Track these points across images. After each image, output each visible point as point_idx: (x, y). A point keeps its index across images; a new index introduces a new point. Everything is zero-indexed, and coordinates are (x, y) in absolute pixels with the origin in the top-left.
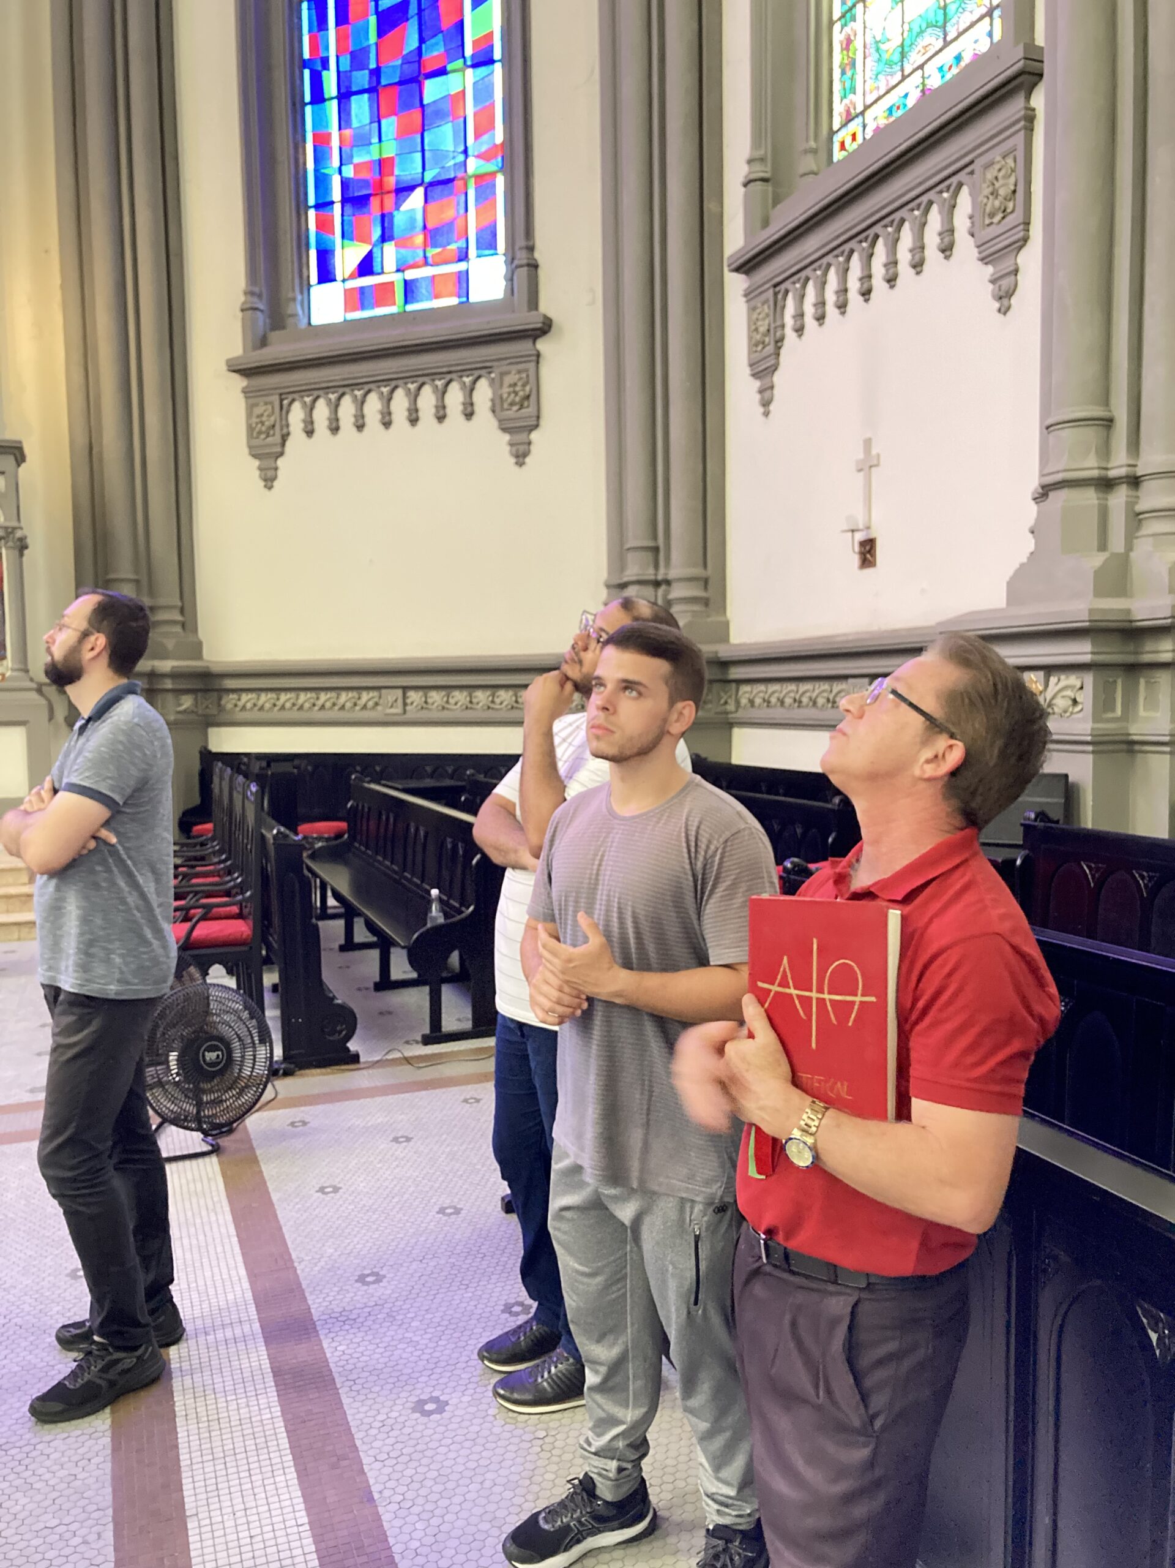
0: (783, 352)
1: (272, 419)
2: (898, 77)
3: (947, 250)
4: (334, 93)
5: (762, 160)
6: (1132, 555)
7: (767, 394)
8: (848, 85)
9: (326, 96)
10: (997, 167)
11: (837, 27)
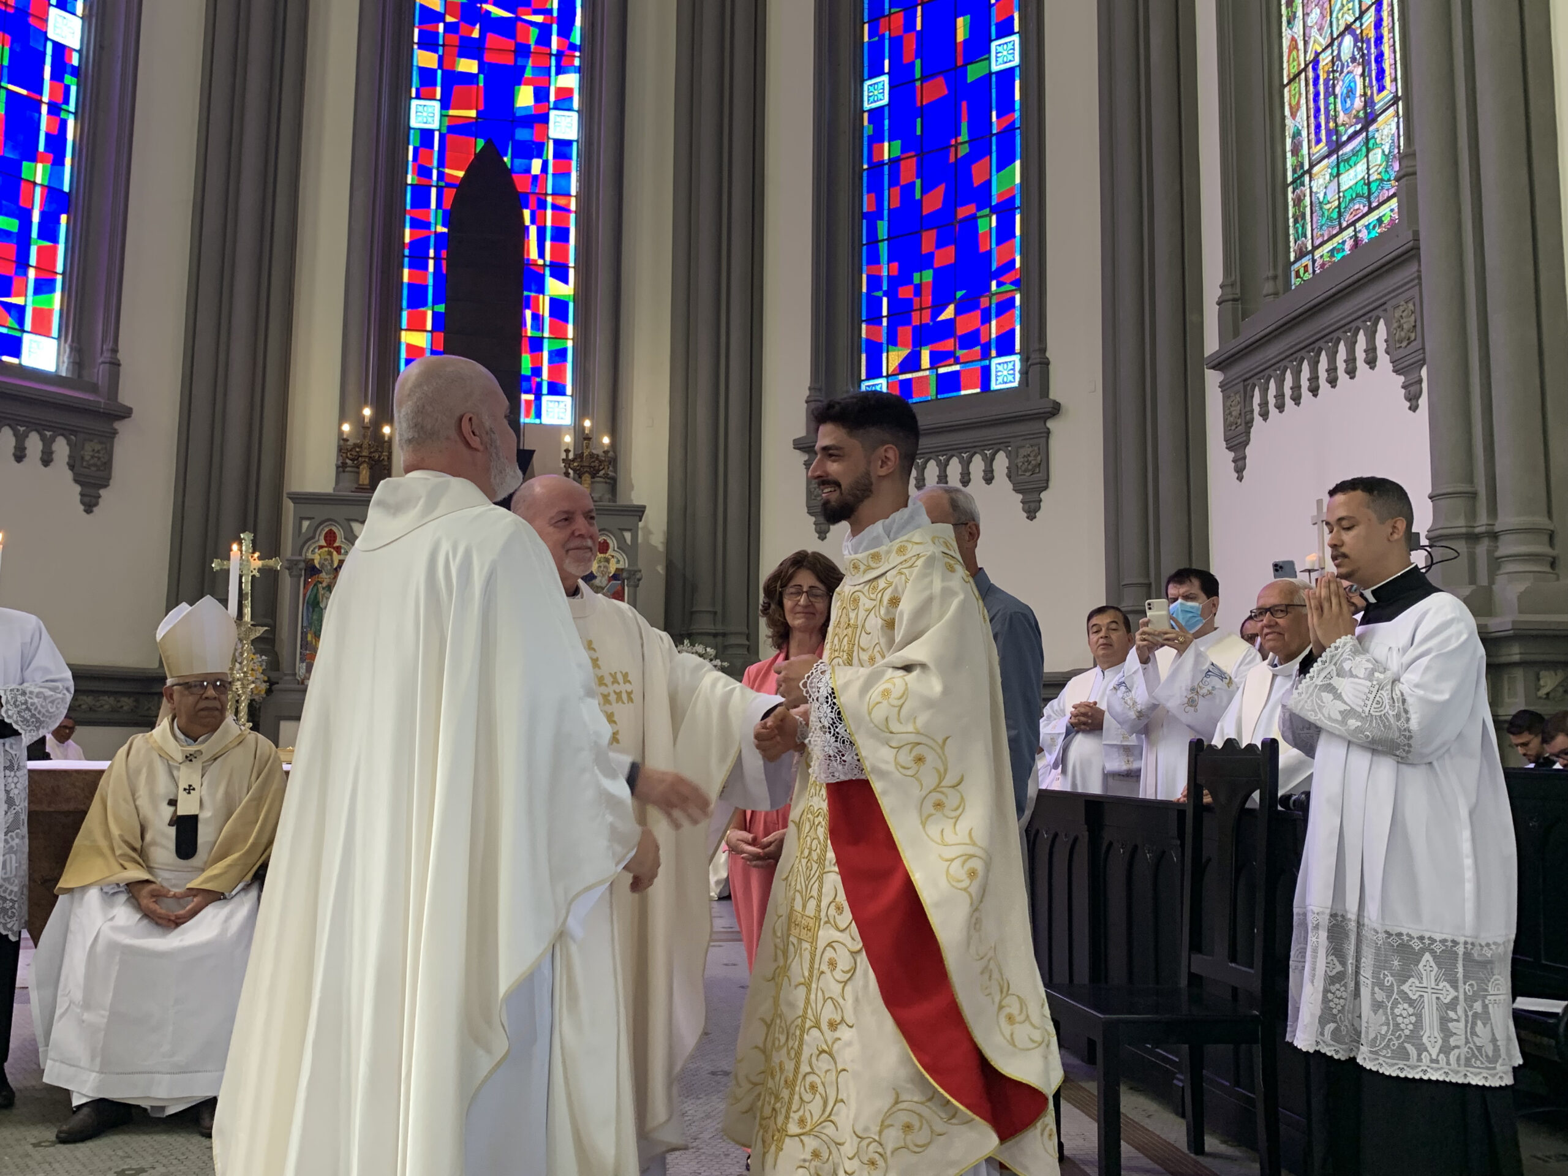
0: (1252, 430)
2: (1337, 229)
3: (1371, 362)
4: (886, 236)
6: (1494, 587)
7: (1240, 463)
8: (1300, 230)
9: (880, 238)
10: (1402, 309)
11: (1290, 189)
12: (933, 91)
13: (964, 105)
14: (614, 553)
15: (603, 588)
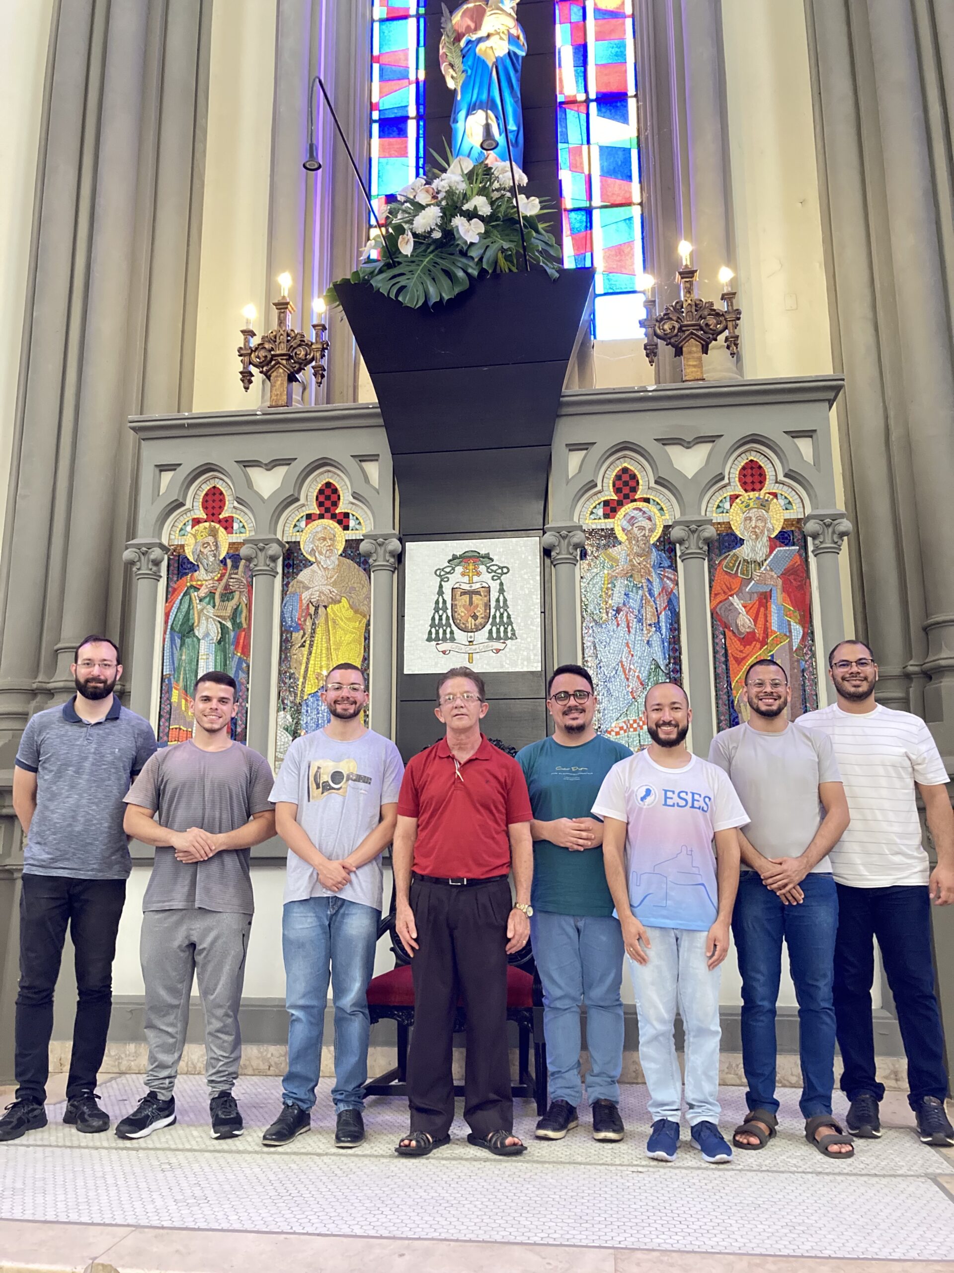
14: (776, 489)
15: (760, 565)
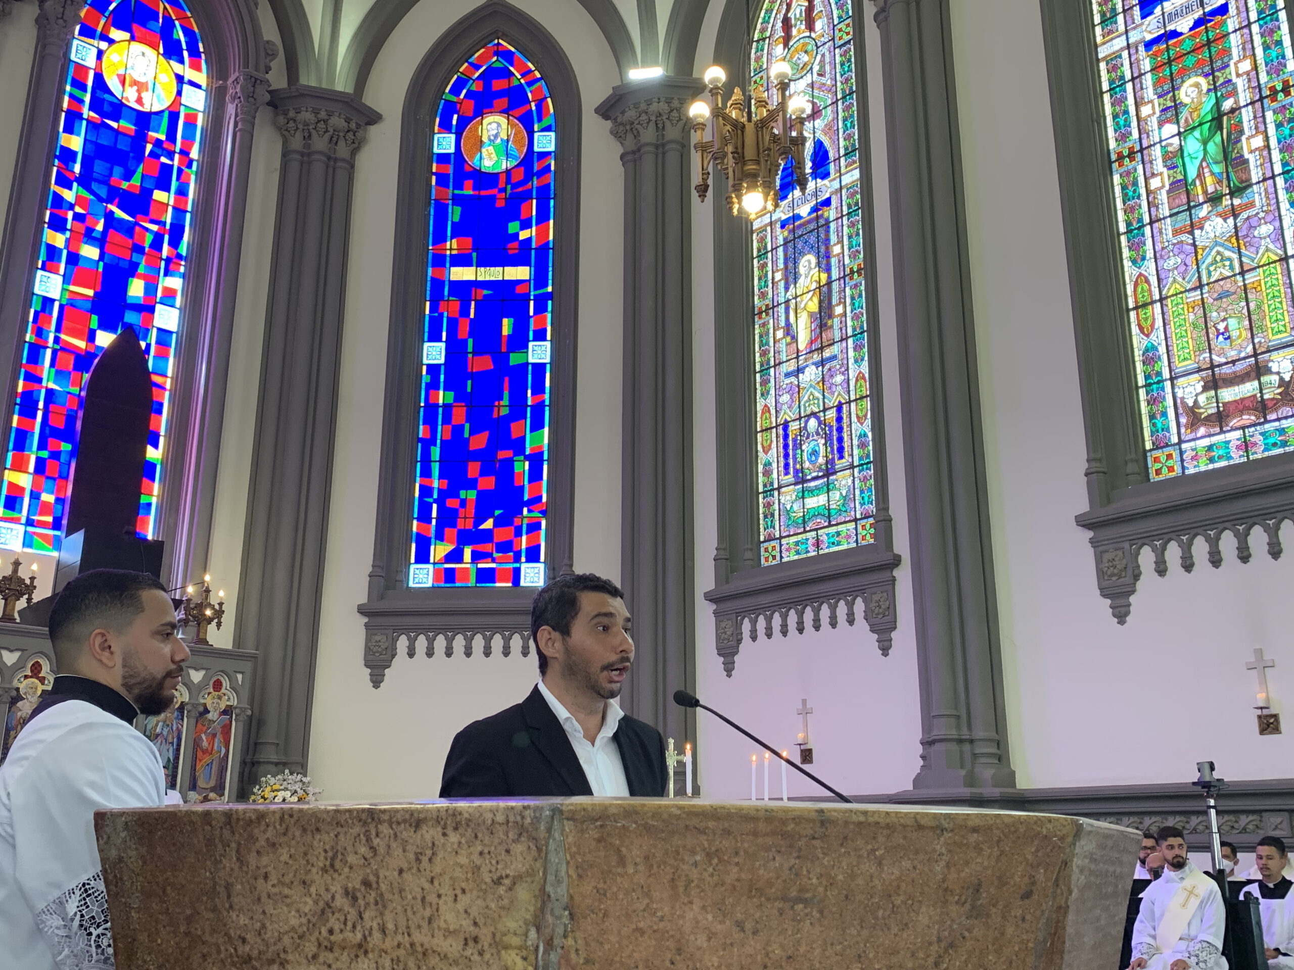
0: (741, 646)
1: (387, 644)
2: (802, 530)
3: (851, 621)
4: (438, 459)
5: (724, 549)
6: (974, 771)
7: (730, 666)
8: (769, 523)
9: (433, 459)
10: (880, 595)
11: (761, 496)
12: (482, 364)
13: (507, 380)
14: (226, 692)
15: (214, 722)
